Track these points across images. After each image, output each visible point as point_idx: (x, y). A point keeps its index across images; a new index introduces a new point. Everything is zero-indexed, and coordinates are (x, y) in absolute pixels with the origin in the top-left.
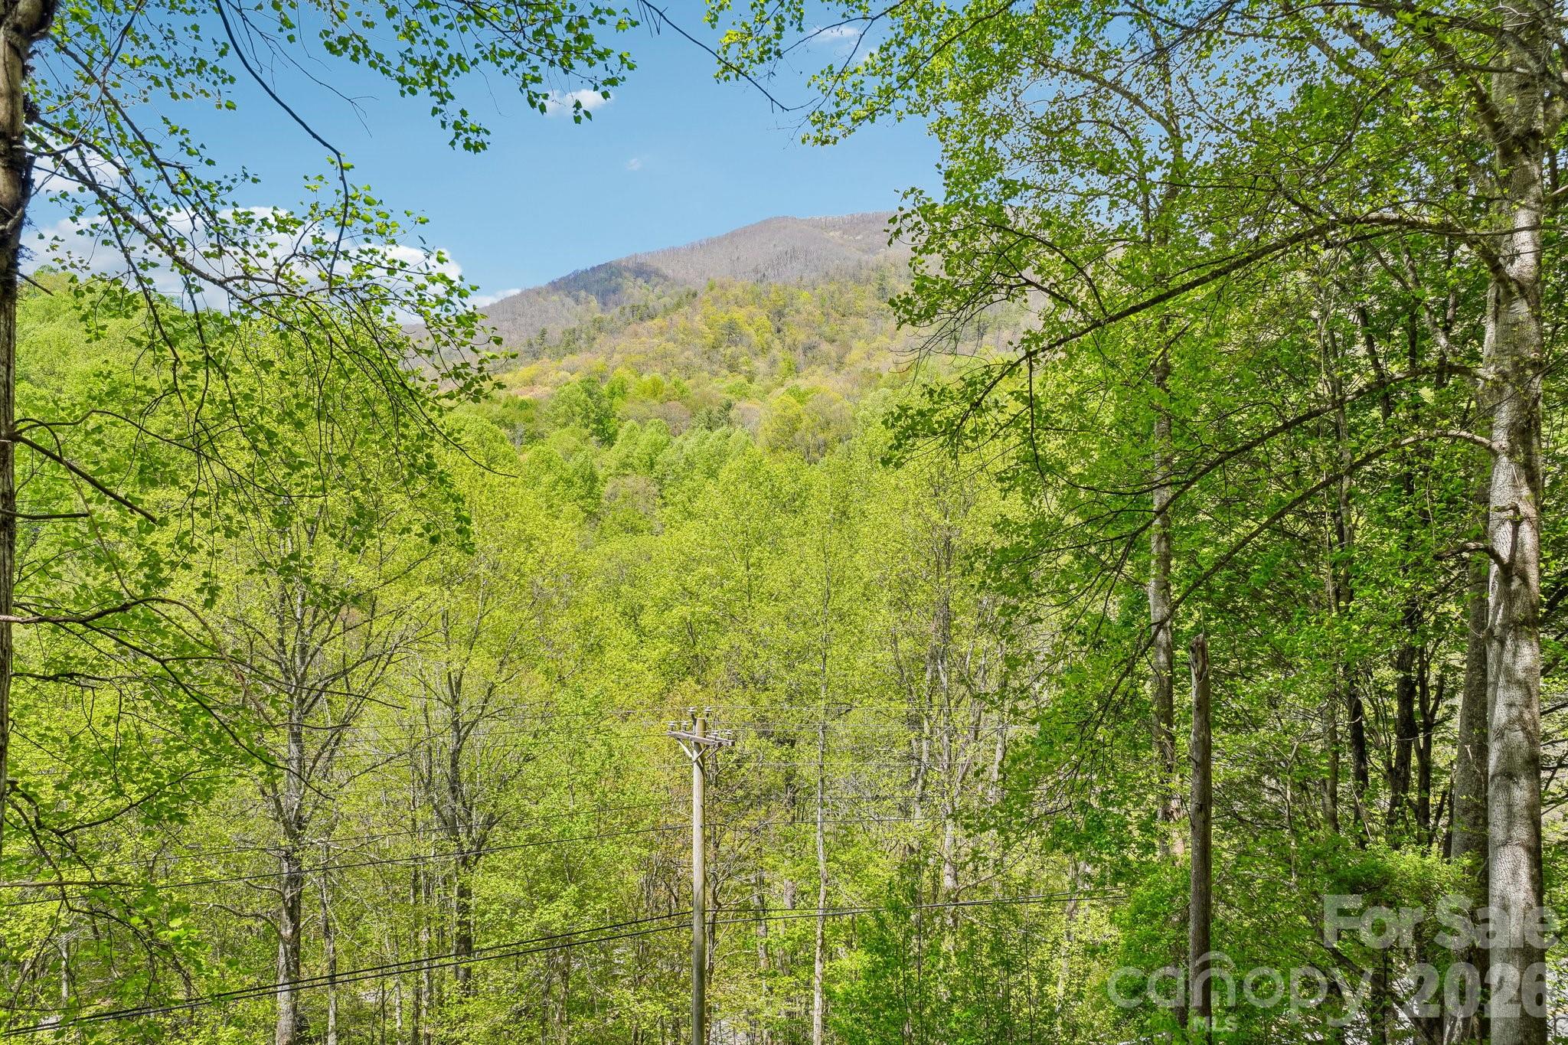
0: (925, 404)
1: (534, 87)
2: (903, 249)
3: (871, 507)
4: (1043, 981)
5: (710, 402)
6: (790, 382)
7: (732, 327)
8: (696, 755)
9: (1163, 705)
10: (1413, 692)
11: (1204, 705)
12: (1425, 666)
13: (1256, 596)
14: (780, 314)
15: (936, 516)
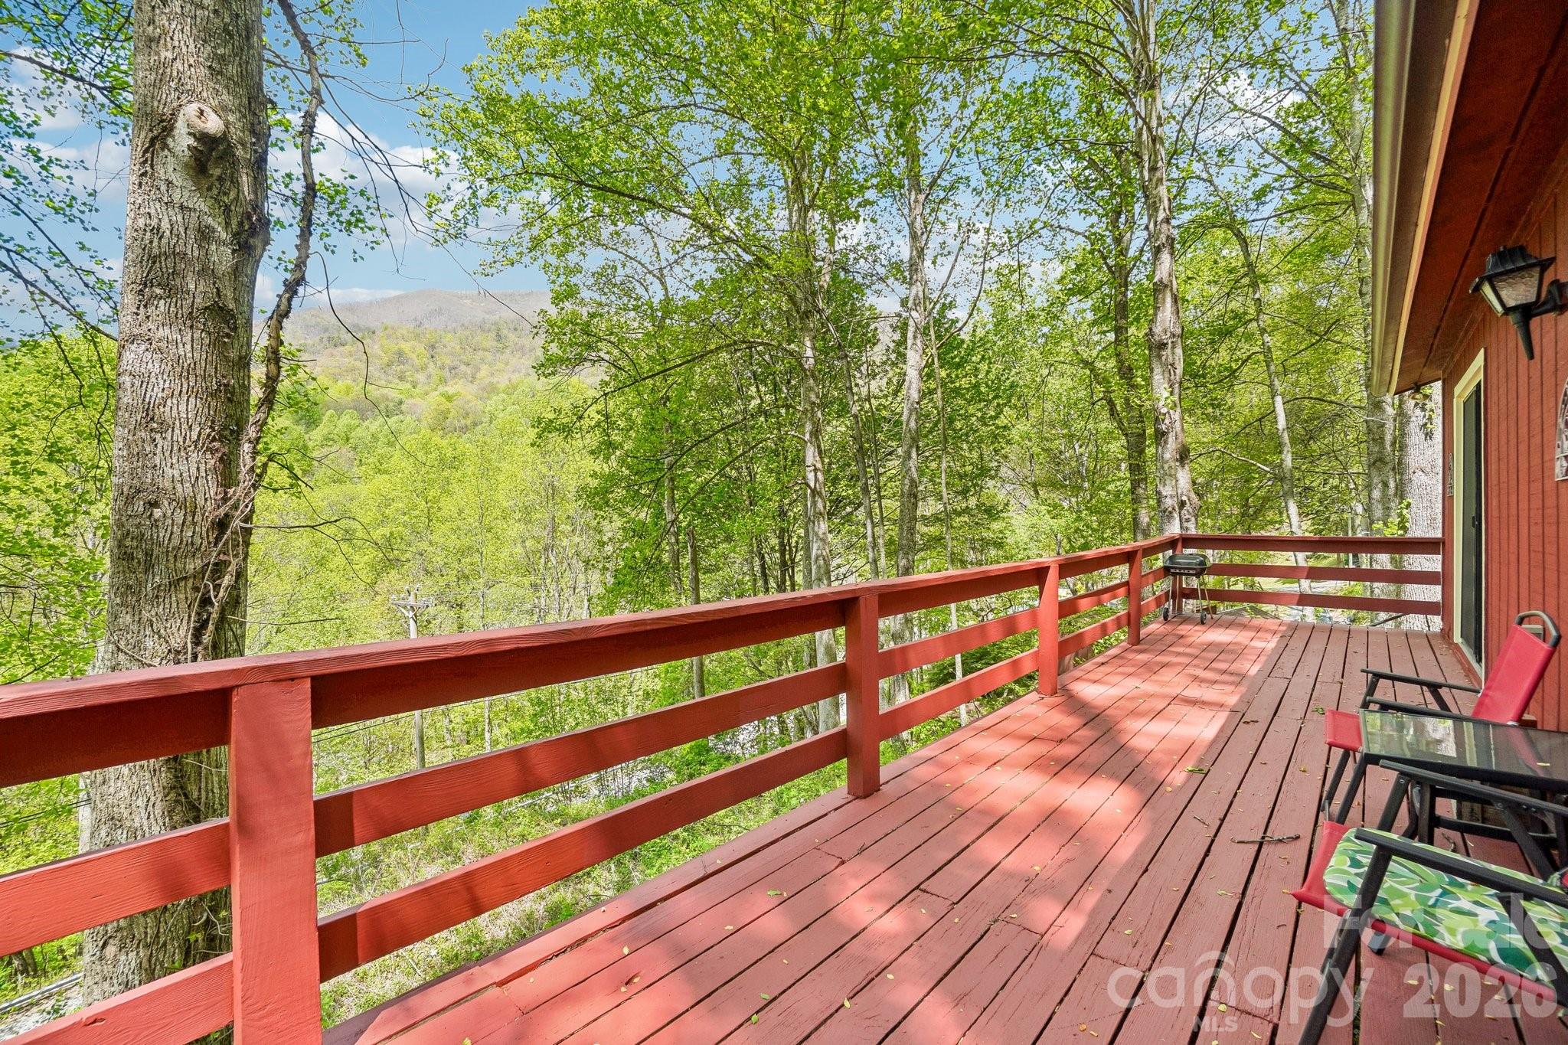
0: (552, 416)
1: (326, 240)
2: (540, 341)
3: (504, 465)
4: (624, 707)
5: (387, 399)
6: (442, 389)
7: (400, 353)
8: (411, 614)
9: (674, 564)
10: (785, 550)
11: (694, 561)
12: (790, 537)
13: (715, 508)
14: (433, 347)
15: (544, 470)
